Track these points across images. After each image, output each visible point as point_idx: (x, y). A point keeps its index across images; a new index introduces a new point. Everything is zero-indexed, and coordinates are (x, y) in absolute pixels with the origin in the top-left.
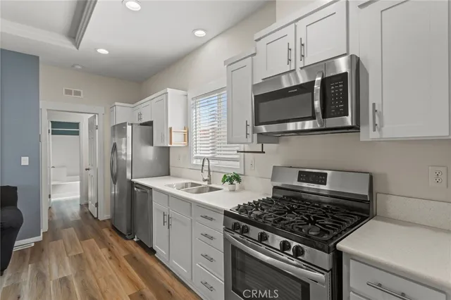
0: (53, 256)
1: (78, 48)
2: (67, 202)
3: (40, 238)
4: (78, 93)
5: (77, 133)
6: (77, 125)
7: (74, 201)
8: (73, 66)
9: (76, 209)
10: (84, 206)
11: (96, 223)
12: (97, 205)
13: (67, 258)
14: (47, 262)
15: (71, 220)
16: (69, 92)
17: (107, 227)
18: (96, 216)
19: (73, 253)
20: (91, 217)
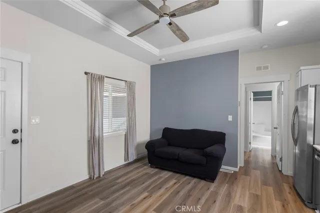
0: (240, 186)
1: (261, 32)
2: (262, 150)
3: (237, 170)
4: (266, 68)
5: (270, 99)
6: (270, 93)
7: (267, 150)
8: (261, 47)
9: (268, 158)
10: (274, 157)
11: (278, 174)
12: (281, 160)
13: (247, 193)
14: (235, 188)
15: (261, 164)
16: (259, 68)
17: (289, 183)
18: (280, 169)
19: (253, 191)
20: (277, 168)
